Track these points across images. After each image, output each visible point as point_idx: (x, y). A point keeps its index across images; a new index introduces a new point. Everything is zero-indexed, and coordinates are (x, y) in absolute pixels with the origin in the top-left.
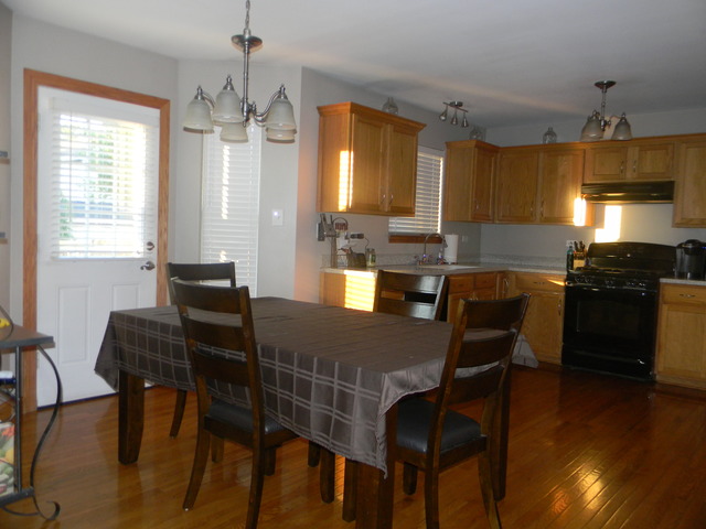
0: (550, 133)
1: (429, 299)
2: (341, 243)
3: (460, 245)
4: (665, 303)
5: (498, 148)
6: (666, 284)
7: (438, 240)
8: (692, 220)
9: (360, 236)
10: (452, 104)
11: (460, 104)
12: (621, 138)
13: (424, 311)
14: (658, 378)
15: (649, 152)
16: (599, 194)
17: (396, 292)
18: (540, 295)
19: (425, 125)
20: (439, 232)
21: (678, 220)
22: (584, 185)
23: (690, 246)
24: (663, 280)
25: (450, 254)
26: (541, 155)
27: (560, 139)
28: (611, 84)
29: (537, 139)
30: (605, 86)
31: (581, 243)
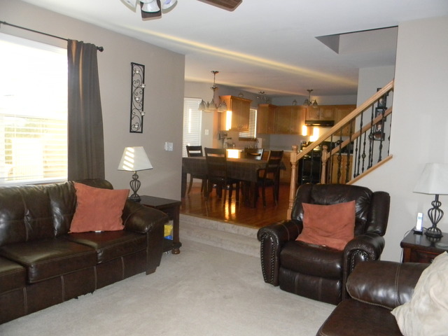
0: (295, 101)
1: (260, 155)
2: (226, 141)
3: (263, 142)
5: (277, 106)
7: (255, 140)
9: (230, 138)
11: (264, 93)
13: (259, 158)
16: (310, 124)
17: (249, 153)
19: (252, 101)
20: (256, 138)
22: (306, 121)
25: (259, 145)
26: (292, 110)
27: (298, 104)
29: (290, 103)
31: (305, 141)
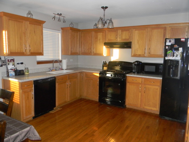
0: (96, 25)
2: (11, 67)
4: (128, 82)
5: (80, 30)
6: (128, 76)
8: (136, 55)
9: (22, 63)
10: (58, 14)
11: (61, 14)
12: (110, 27)
14: (127, 106)
15: (124, 32)
18: (92, 80)
19: (46, 22)
20: (60, 58)
21: (133, 55)
23: (136, 63)
24: (127, 75)
25: (64, 66)
26: (93, 32)
28: (106, 7)
30: (105, 8)
31: (105, 61)
